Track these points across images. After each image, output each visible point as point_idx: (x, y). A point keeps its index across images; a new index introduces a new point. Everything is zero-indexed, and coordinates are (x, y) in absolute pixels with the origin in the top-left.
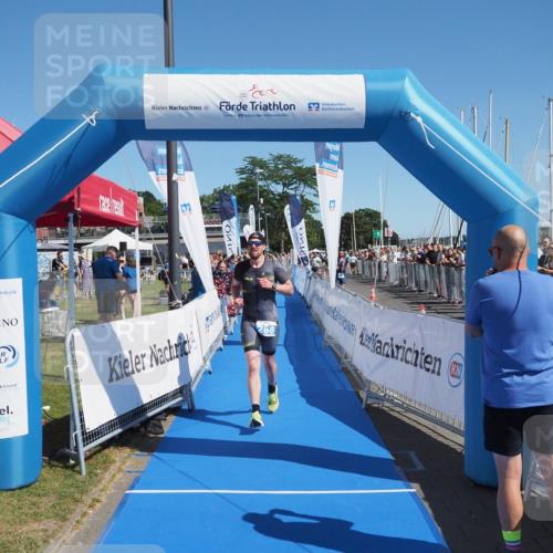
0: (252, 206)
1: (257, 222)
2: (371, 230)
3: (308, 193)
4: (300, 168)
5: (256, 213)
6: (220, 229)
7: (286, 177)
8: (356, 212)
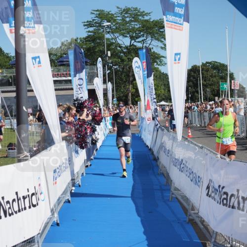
0: (100, 59)
1: (104, 75)
2: (218, 83)
3: (155, 46)
4: (147, 21)
5: (104, 66)
6: (70, 81)
7: (133, 30)
8: (203, 65)
